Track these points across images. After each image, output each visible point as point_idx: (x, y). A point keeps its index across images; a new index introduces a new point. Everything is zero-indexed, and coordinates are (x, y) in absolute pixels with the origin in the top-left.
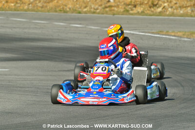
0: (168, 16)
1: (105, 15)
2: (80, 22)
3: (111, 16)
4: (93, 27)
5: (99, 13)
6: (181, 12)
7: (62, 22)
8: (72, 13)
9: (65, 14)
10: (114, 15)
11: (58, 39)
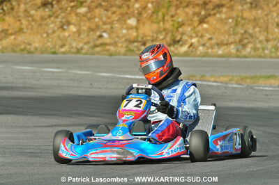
0: (199, 56)
1: (96, 56)
2: (56, 65)
3: (107, 57)
5: (86, 54)
6: (220, 52)
7: (27, 66)
8: (42, 53)
9: (30, 55)
10: (111, 55)
11: (24, 88)
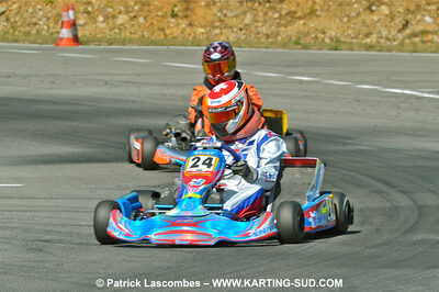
4: (336, 83)
